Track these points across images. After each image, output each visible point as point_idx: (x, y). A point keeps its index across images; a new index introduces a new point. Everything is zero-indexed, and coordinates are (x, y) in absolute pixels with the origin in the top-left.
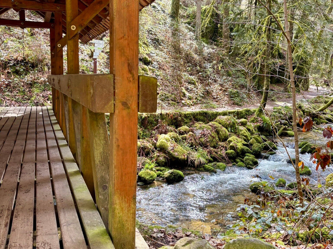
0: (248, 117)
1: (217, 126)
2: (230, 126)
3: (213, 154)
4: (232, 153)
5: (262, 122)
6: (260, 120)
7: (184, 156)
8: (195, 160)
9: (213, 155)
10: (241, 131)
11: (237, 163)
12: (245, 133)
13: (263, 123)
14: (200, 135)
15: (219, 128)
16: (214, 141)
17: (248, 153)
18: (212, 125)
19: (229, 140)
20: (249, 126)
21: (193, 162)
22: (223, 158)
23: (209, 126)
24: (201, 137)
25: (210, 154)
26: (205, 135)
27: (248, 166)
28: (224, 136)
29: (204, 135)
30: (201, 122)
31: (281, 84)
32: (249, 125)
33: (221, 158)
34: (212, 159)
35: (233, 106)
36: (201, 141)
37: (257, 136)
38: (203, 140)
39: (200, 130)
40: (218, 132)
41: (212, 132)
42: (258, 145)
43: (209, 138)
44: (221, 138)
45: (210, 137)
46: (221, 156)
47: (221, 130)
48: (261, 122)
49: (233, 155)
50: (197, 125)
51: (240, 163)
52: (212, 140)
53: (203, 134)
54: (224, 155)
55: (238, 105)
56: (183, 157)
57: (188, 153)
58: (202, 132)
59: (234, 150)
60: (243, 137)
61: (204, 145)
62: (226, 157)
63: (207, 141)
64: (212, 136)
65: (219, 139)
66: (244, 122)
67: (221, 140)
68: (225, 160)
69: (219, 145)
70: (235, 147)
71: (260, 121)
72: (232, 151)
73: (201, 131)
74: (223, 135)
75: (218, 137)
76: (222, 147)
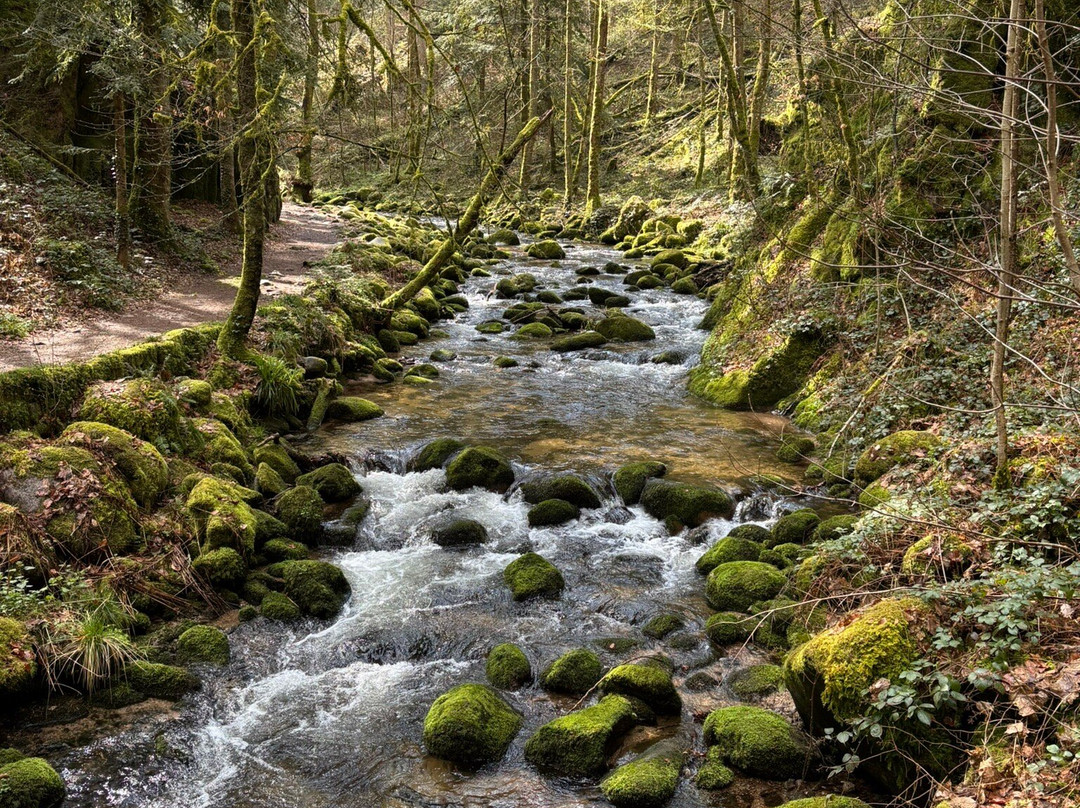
0: (199, 367)
1: (117, 442)
2: (161, 428)
3: (144, 590)
4: (226, 563)
5: (257, 382)
6: (247, 374)
7: (21, 656)
8: (81, 660)
9: (146, 597)
10: (209, 439)
11: (257, 600)
12: (227, 445)
13: (264, 381)
14: (48, 503)
15: (130, 451)
16: (124, 521)
17: (274, 536)
18: (89, 441)
19: (197, 505)
20: (221, 406)
21: (71, 675)
22: (188, 593)
23: (79, 450)
24: (56, 515)
25: (131, 593)
26: (73, 501)
27: (315, 606)
28: (158, 484)
29: (69, 501)
30: (23, 434)
31: (192, 202)
32: (221, 402)
33: (179, 595)
34: (144, 618)
35: (86, 313)
36: (60, 537)
37: (271, 448)
38: (70, 527)
39: (41, 479)
40: (126, 470)
41: (104, 478)
42: (308, 493)
43: (98, 510)
44: (146, 497)
45: (100, 504)
46: (175, 584)
47: (138, 460)
48: (252, 382)
49: (234, 568)
50: (13, 457)
51: (275, 600)
52: (117, 518)
53: (64, 499)
54: (185, 577)
55: (106, 309)
56: (20, 665)
57: (29, 626)
58: (52, 487)
59: (233, 544)
60: (228, 465)
61: (83, 553)
62: (202, 587)
63: (92, 529)
64: (111, 499)
65: (139, 502)
66: (202, 392)
67: (148, 504)
68: (200, 598)
69: (150, 532)
70: (234, 530)
71: (249, 378)
72: (224, 552)
73: (45, 484)
74: (151, 477)
75: (134, 496)
76: (166, 539)
